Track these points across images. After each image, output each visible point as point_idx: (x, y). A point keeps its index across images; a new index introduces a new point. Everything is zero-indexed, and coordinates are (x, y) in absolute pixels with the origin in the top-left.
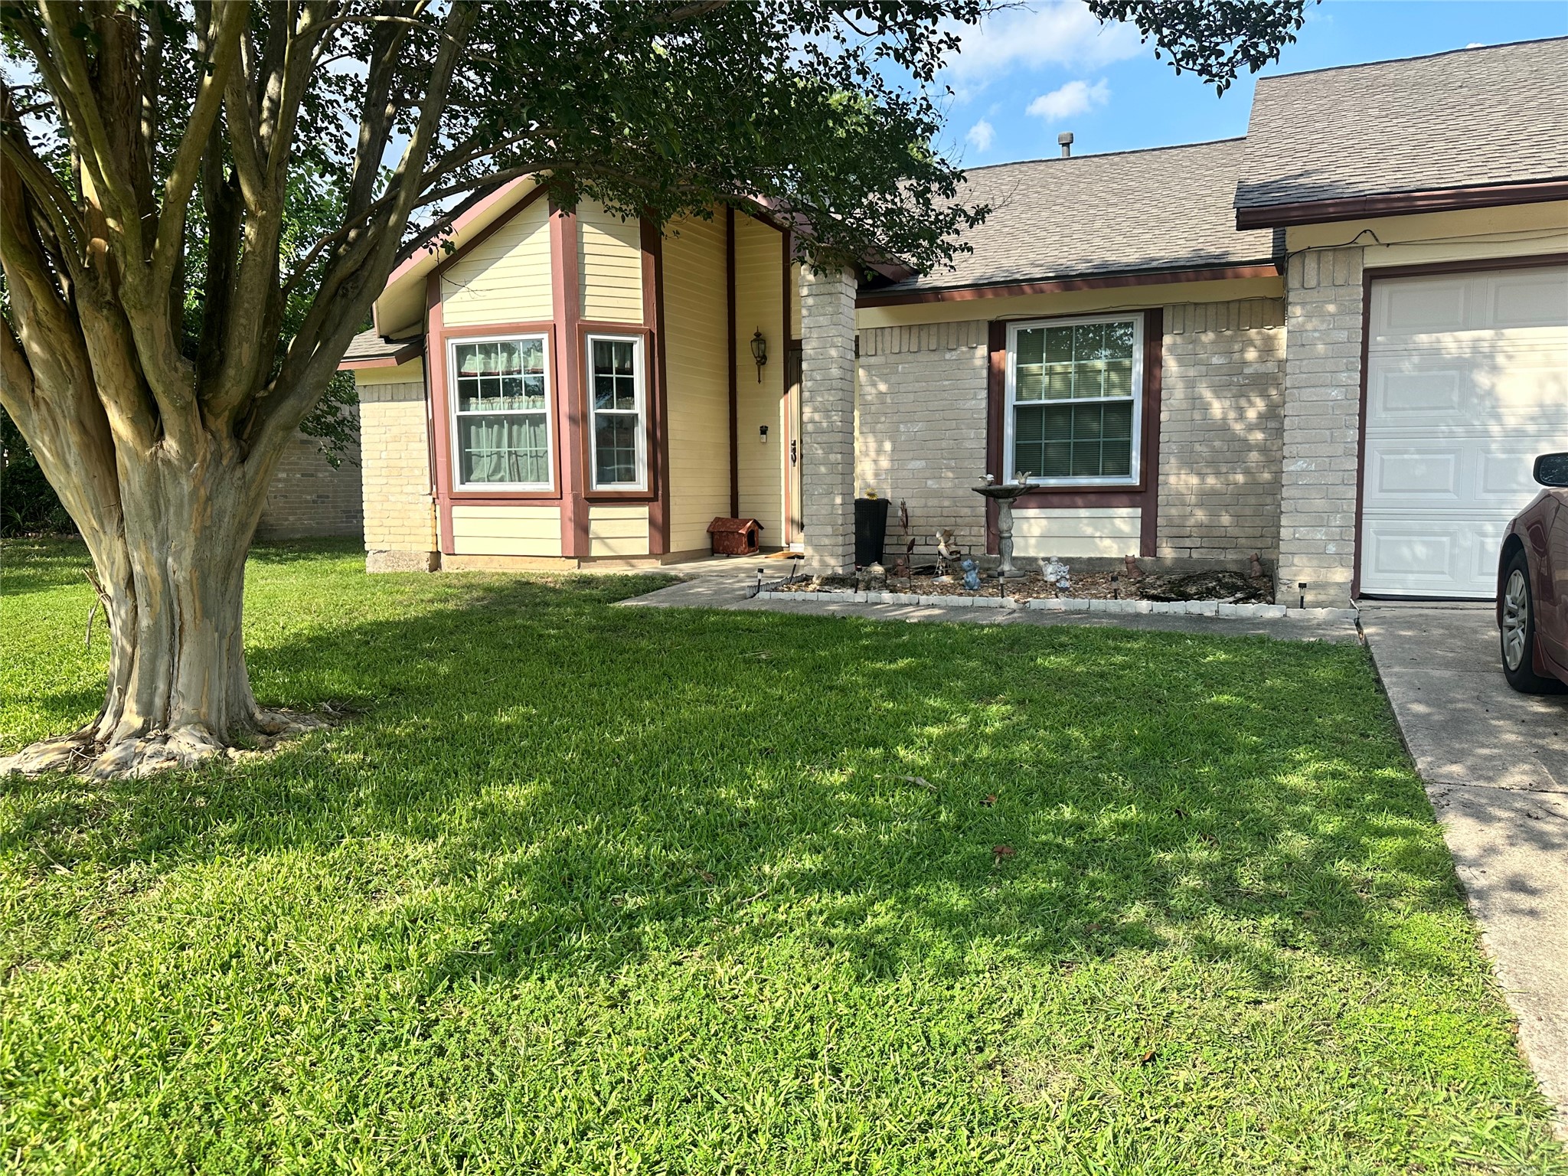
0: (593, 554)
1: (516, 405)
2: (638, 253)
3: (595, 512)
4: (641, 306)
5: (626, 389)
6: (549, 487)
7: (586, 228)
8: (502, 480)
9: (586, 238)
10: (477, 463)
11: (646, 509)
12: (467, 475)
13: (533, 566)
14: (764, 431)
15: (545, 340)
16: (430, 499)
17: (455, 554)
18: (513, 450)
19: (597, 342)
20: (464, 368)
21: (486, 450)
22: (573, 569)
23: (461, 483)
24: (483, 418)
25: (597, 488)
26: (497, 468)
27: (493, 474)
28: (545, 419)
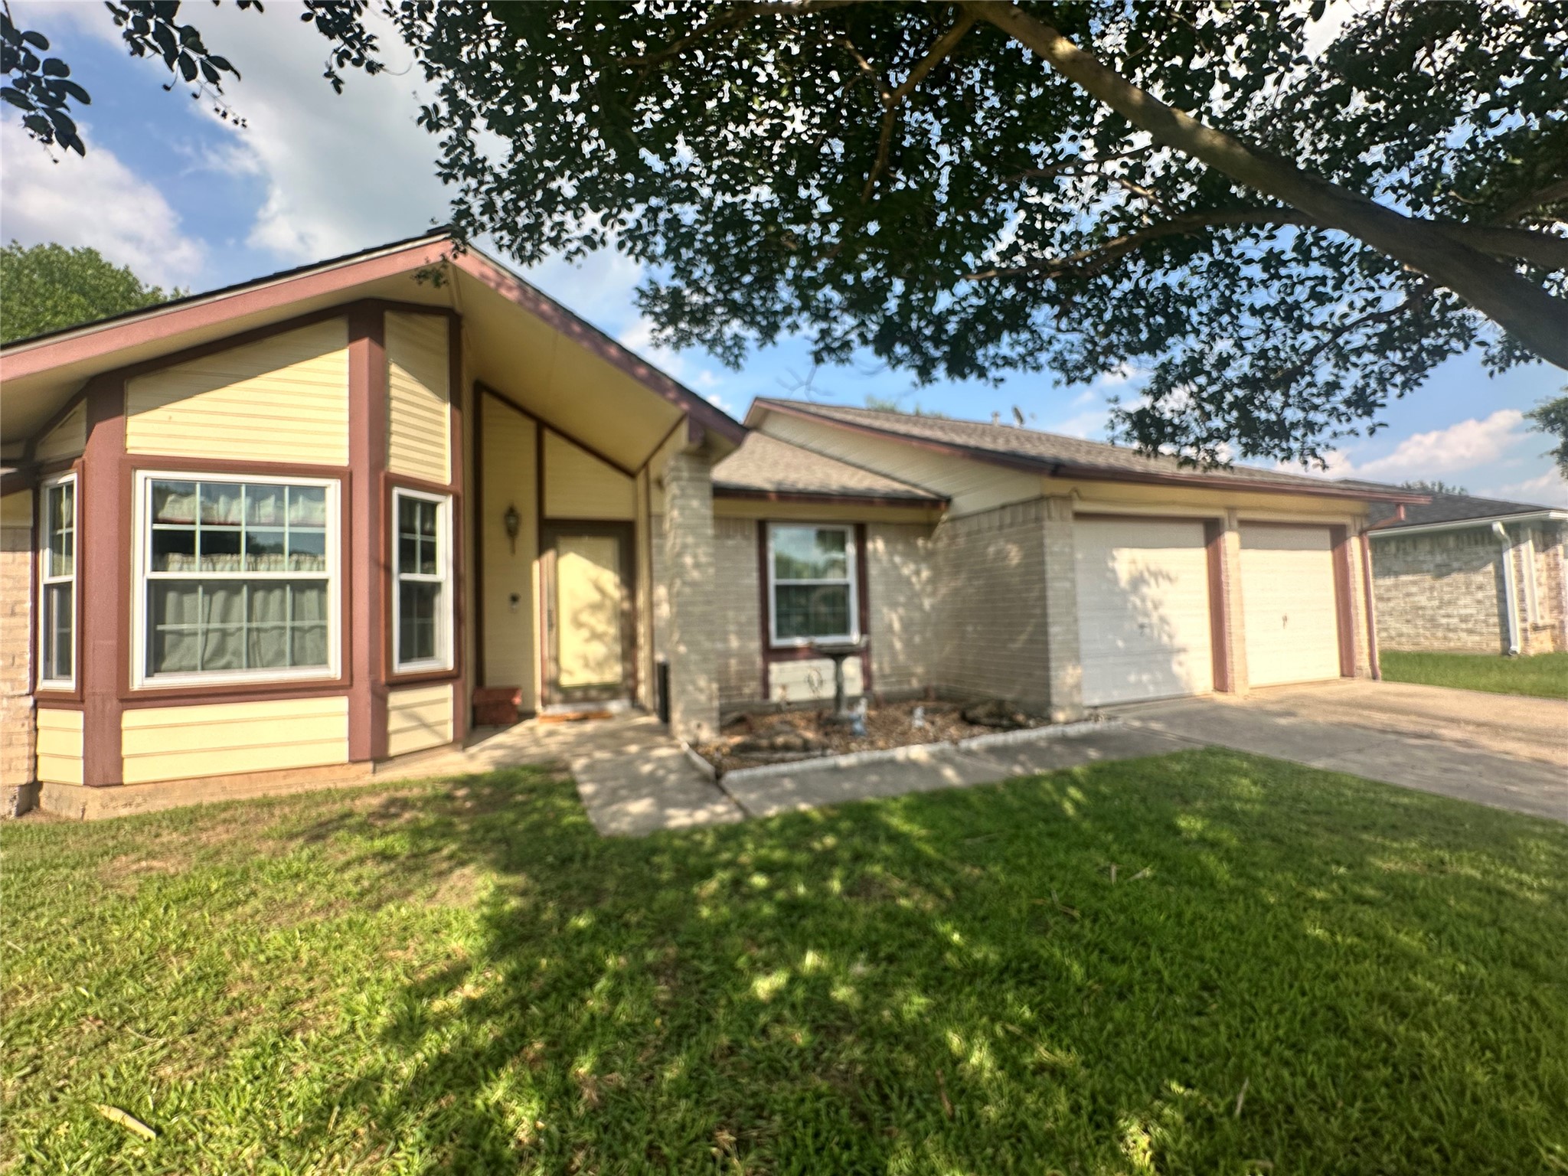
0: (392, 752)
1: (262, 566)
2: (447, 408)
3: (396, 699)
4: (449, 467)
5: (429, 555)
6: (333, 670)
7: (394, 368)
8: (227, 667)
9: (393, 381)
10: (175, 646)
11: (450, 690)
12: (156, 662)
13: (282, 782)
14: (514, 599)
15: (333, 488)
16: (29, 701)
17: (121, 784)
18: (254, 625)
19: (402, 499)
20: (166, 512)
21: (200, 626)
22: (365, 775)
23: (149, 675)
24: (200, 582)
25: (400, 669)
26: (220, 651)
27: (210, 660)
28: (321, 585)
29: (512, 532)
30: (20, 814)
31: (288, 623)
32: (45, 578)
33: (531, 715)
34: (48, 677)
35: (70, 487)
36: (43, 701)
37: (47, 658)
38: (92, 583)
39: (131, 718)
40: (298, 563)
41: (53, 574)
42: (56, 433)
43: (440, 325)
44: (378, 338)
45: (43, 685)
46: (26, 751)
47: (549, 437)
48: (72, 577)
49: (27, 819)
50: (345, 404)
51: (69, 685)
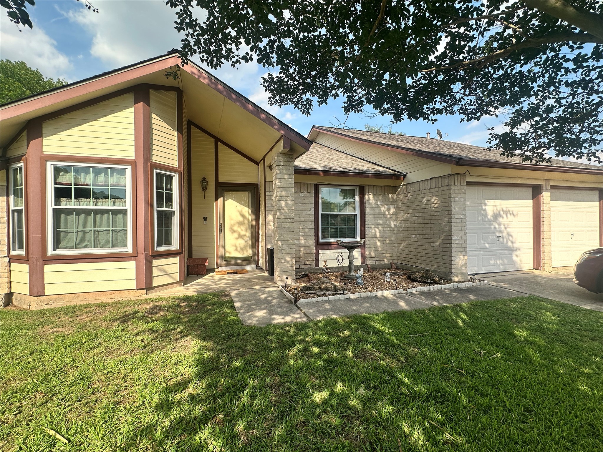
0: (154, 285)
1: (99, 204)
2: (176, 134)
3: (156, 262)
4: (177, 159)
5: (169, 199)
6: (129, 249)
7: (154, 116)
8: (86, 247)
9: (154, 121)
10: (65, 237)
11: (178, 258)
12: (57, 245)
13: (108, 297)
14: (205, 219)
15: (129, 170)
16: (7, 259)
17: (45, 295)
18: (96, 229)
19: (157, 174)
20: (60, 180)
21: (75, 229)
22: (142, 295)
23: (54, 250)
24: (74, 210)
25: (157, 249)
26: (83, 240)
27: (79, 244)
28: (124, 212)
29: (204, 189)
30: (5, 306)
31: (111, 229)
32: (12, 208)
33: (213, 270)
34: (14, 250)
35: (21, 168)
36: (12, 259)
37: (14, 242)
38: (31, 210)
39: (48, 268)
40: (114, 202)
41: (15, 206)
42: (15, 145)
43: (173, 95)
44: (147, 102)
45: (12, 253)
46: (7, 280)
47: (220, 145)
48: (23, 207)
49: (8, 308)
50: (133, 132)
51: (23, 253)
